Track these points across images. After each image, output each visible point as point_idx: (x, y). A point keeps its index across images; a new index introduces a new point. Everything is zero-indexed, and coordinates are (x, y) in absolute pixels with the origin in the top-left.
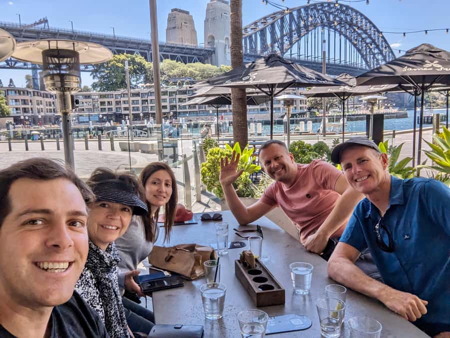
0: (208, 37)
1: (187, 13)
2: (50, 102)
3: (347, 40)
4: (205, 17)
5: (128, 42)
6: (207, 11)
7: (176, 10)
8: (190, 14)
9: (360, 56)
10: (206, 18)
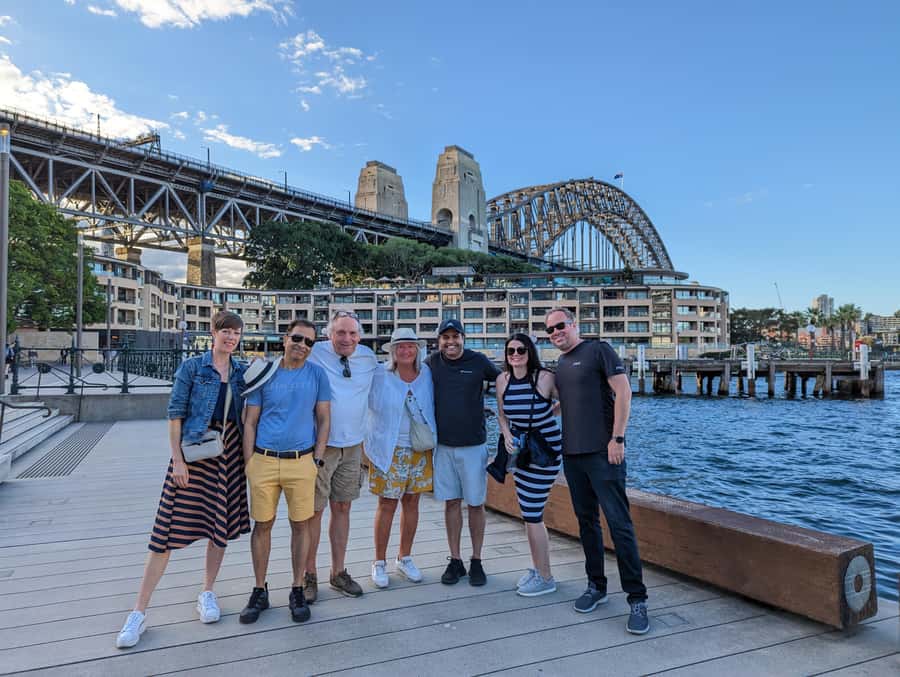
0: (437, 211)
1: (394, 171)
2: (171, 304)
3: (593, 227)
4: (434, 177)
5: (310, 203)
6: (438, 166)
7: (376, 163)
8: (398, 174)
9: (611, 246)
10: (436, 179)
